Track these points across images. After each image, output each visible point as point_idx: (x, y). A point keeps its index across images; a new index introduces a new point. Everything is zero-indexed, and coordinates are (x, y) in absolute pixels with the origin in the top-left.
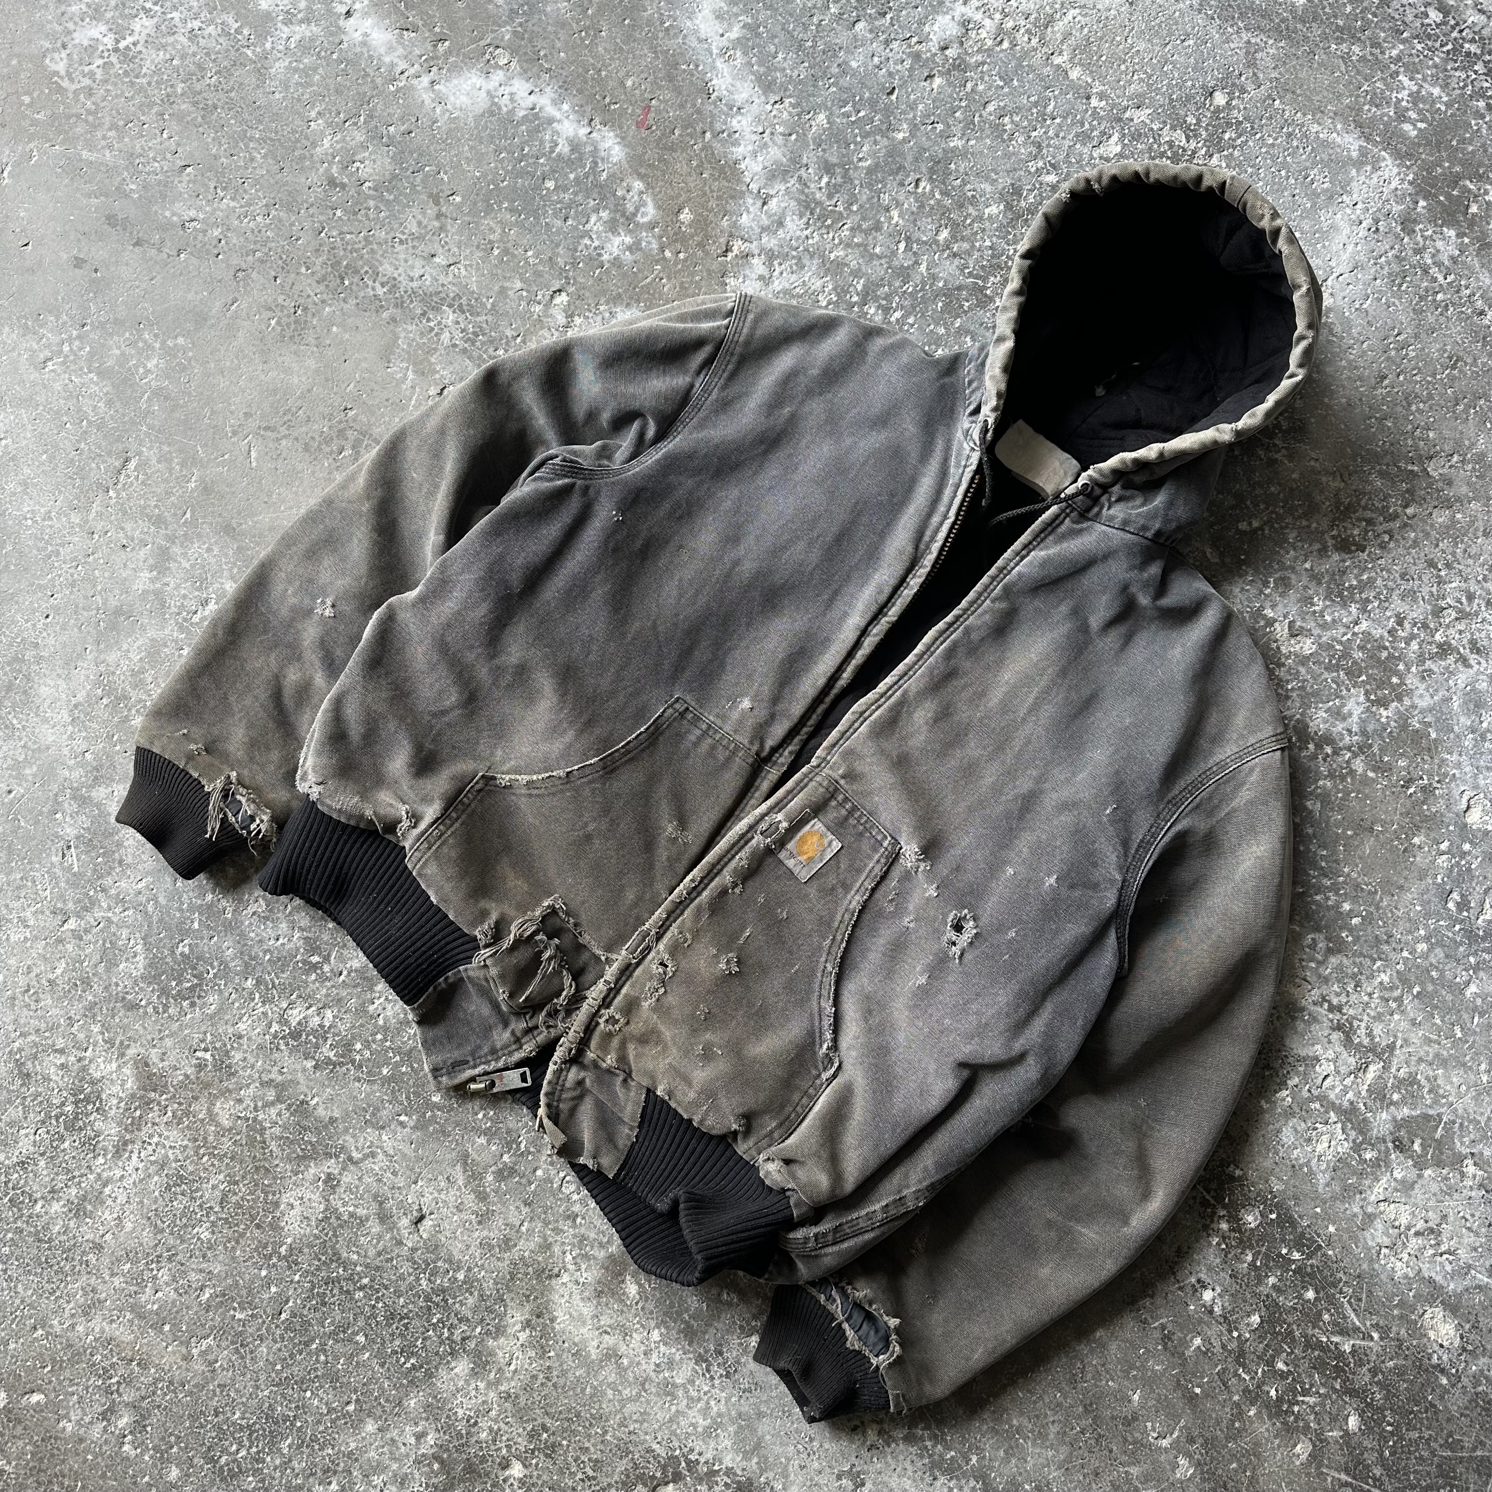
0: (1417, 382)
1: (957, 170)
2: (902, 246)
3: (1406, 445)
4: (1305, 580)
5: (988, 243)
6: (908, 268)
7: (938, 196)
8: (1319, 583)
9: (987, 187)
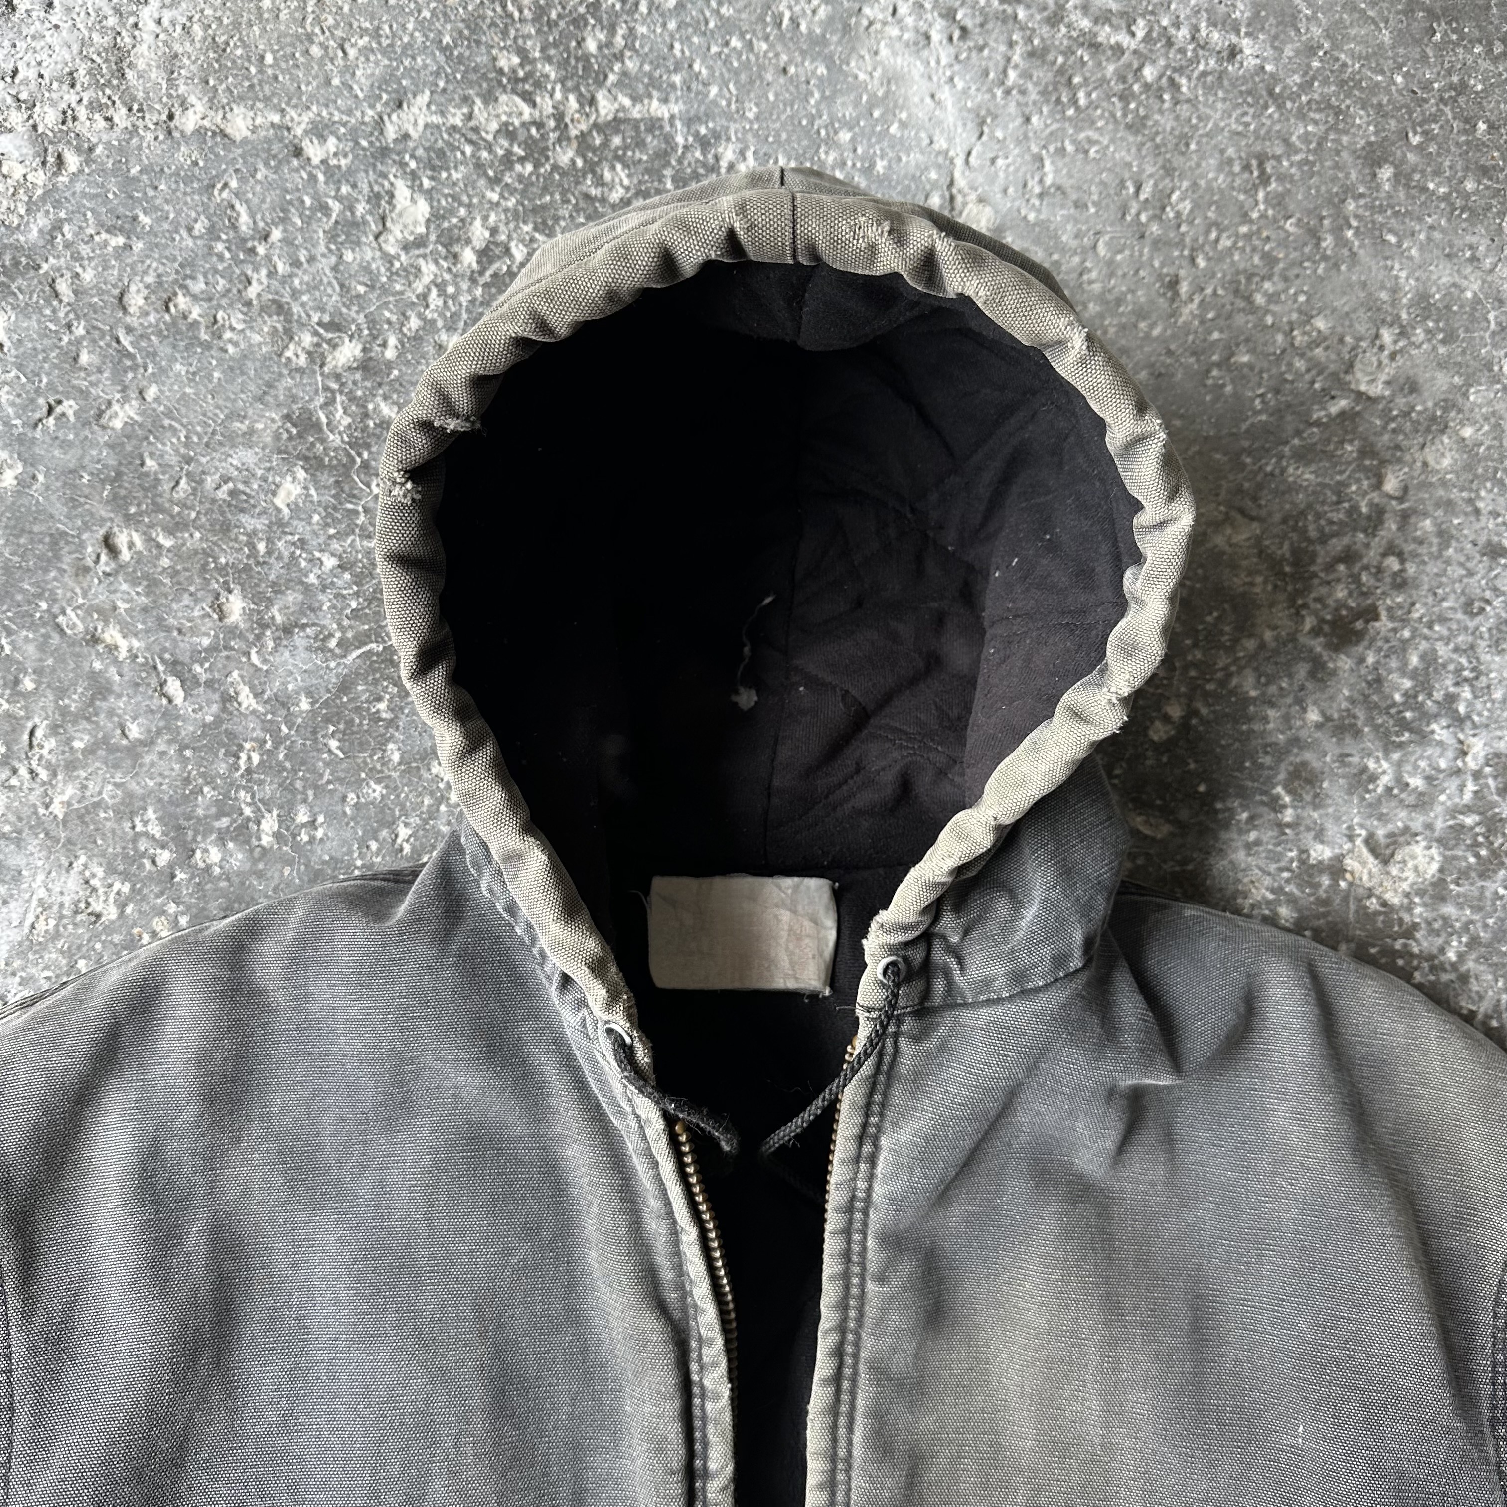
0: (1230, 251)
1: (164, 467)
2: (174, 686)
3: (1299, 375)
4: (1331, 747)
5: (330, 562)
6: (218, 721)
7: (167, 543)
8: (1357, 733)
9: (245, 456)
